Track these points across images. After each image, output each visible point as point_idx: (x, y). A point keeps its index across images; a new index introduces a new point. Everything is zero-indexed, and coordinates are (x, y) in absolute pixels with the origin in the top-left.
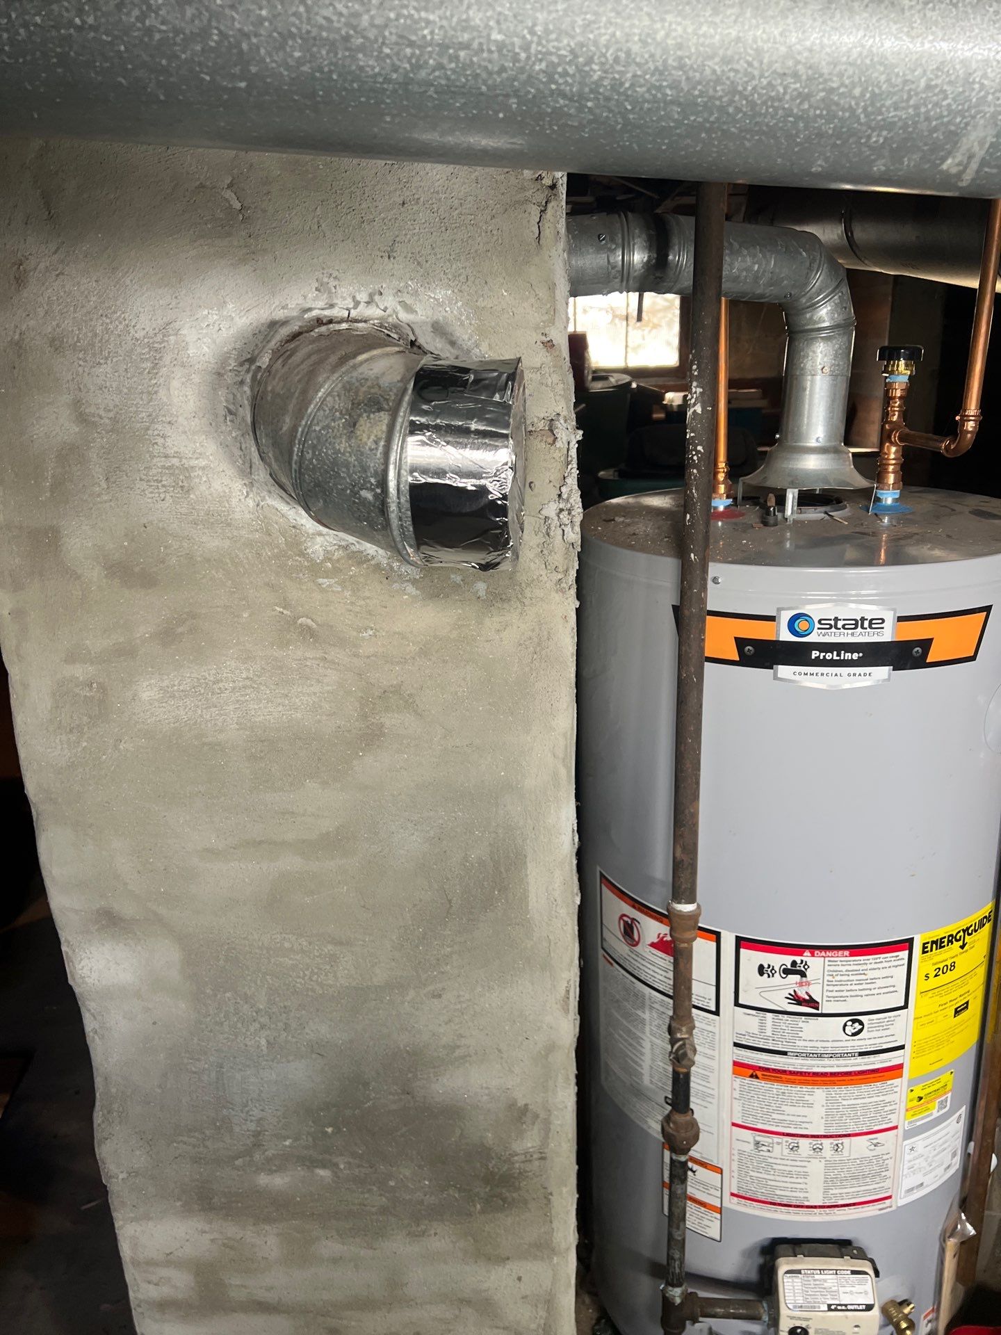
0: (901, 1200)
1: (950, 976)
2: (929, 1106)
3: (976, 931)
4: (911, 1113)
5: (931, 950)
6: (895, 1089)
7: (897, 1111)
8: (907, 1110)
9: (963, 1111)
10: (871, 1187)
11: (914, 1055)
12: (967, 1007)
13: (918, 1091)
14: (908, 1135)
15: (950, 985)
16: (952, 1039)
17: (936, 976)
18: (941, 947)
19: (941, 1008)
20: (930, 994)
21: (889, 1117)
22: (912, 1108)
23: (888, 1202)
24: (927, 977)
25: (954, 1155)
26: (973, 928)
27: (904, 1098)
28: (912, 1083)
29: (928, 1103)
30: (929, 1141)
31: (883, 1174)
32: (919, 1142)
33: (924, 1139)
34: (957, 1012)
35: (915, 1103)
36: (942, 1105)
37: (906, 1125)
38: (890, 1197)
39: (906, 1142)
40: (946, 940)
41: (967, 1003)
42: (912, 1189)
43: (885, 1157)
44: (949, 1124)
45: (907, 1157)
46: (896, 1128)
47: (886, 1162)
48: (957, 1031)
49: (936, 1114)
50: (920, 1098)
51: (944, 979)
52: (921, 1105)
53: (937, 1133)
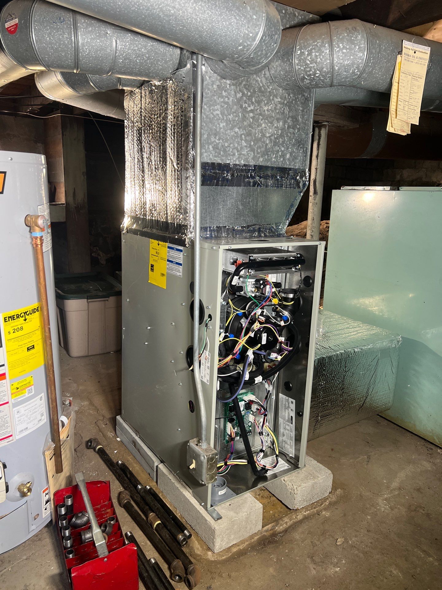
0: (17, 437)
1: (20, 333)
2: (24, 391)
3: (31, 314)
4: (15, 395)
5: (9, 320)
6: (4, 385)
7: (7, 395)
8: (12, 394)
9: (43, 395)
11: (10, 368)
12: (34, 348)
13: (16, 385)
14: (14, 405)
15: (22, 337)
16: (29, 362)
17: (14, 332)
18: (13, 320)
19: (20, 347)
21: (3, 398)
23: (11, 438)
24: (9, 333)
25: (42, 415)
26: (29, 312)
27: (9, 388)
30: (26, 408)
31: (6, 425)
33: (23, 407)
34: (28, 349)
35: (15, 391)
36: (30, 392)
37: (13, 401)
39: (14, 409)
40: (16, 316)
42: (22, 430)
44: (36, 400)
45: (16, 416)
46: (7, 403)
47: (6, 419)
48: (30, 358)
49: (27, 396)
50: (18, 388)
51: (17, 334)
52: (19, 391)
53: (30, 404)
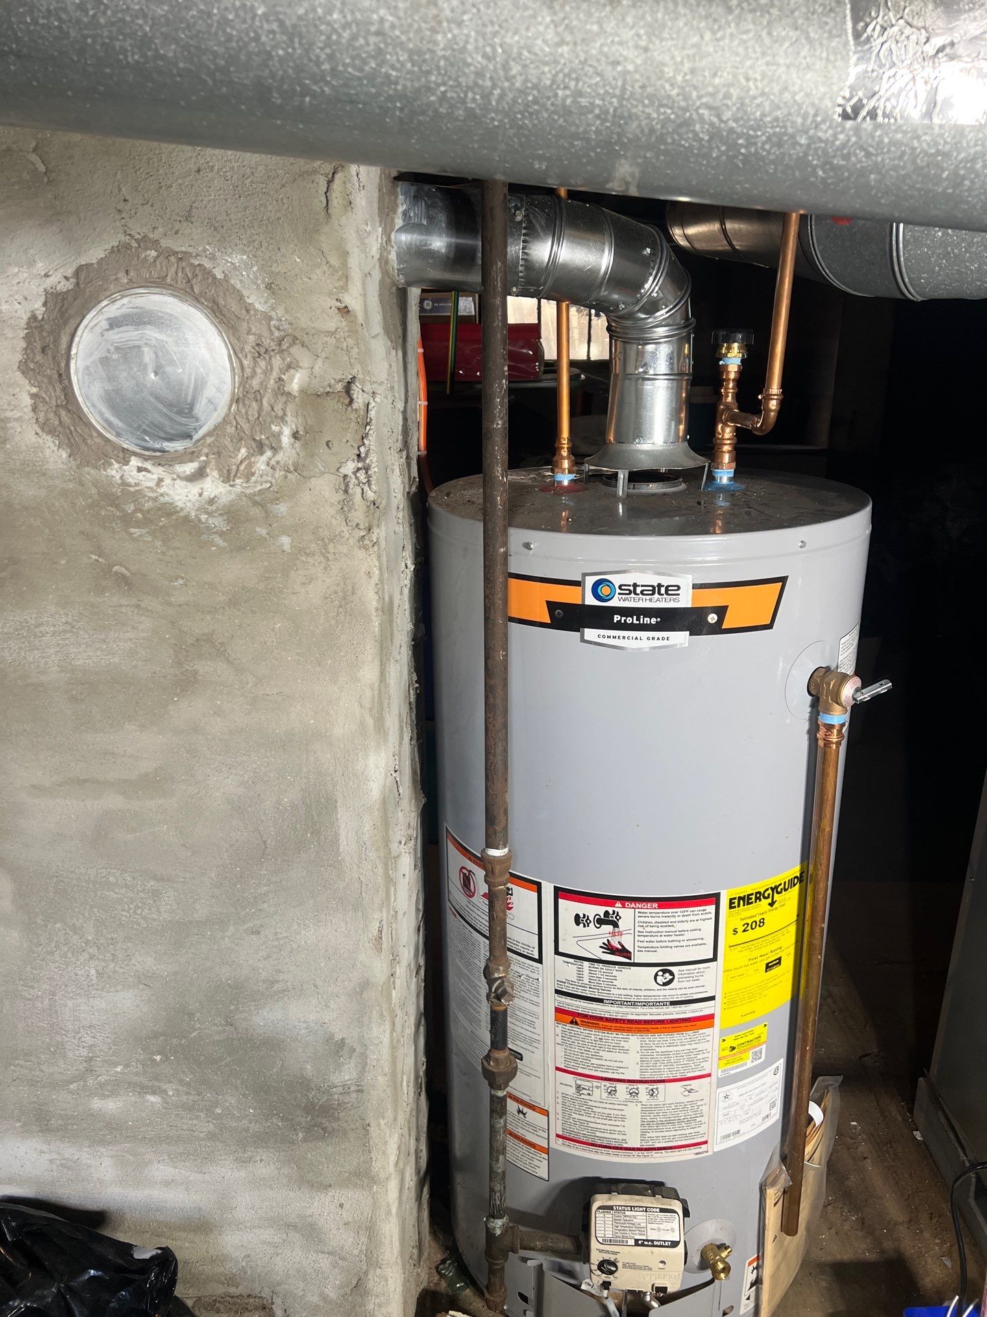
0: (717, 1146)
1: (759, 932)
2: (743, 1056)
3: (786, 890)
4: (725, 1061)
5: (739, 906)
6: (708, 1038)
7: (710, 1059)
8: (720, 1059)
9: (781, 1063)
10: (688, 1132)
11: (726, 1006)
12: (779, 963)
13: (730, 1041)
14: (722, 1083)
15: (760, 940)
16: (764, 993)
17: (744, 931)
18: (748, 904)
19: (751, 962)
20: (739, 948)
21: (702, 1064)
22: (724, 1057)
23: (704, 1147)
24: (735, 931)
25: (773, 1105)
26: (782, 886)
27: (716, 1047)
28: (724, 1033)
29: (741, 1053)
30: (743, 1090)
31: (699, 1119)
32: (734, 1090)
33: (738, 1088)
34: (768, 967)
35: (727, 1052)
36: (757, 1056)
37: (720, 1073)
38: (706, 1142)
39: (719, 1090)
40: (753, 897)
41: (780, 959)
42: (728, 1136)
43: (699, 1103)
44: (765, 1075)
45: (722, 1105)
46: (709, 1075)
47: (700, 1108)
48: (769, 985)
49: (750, 1065)
50: (733, 1048)
51: (751, 934)
52: (734, 1055)
53: (752, 1082)
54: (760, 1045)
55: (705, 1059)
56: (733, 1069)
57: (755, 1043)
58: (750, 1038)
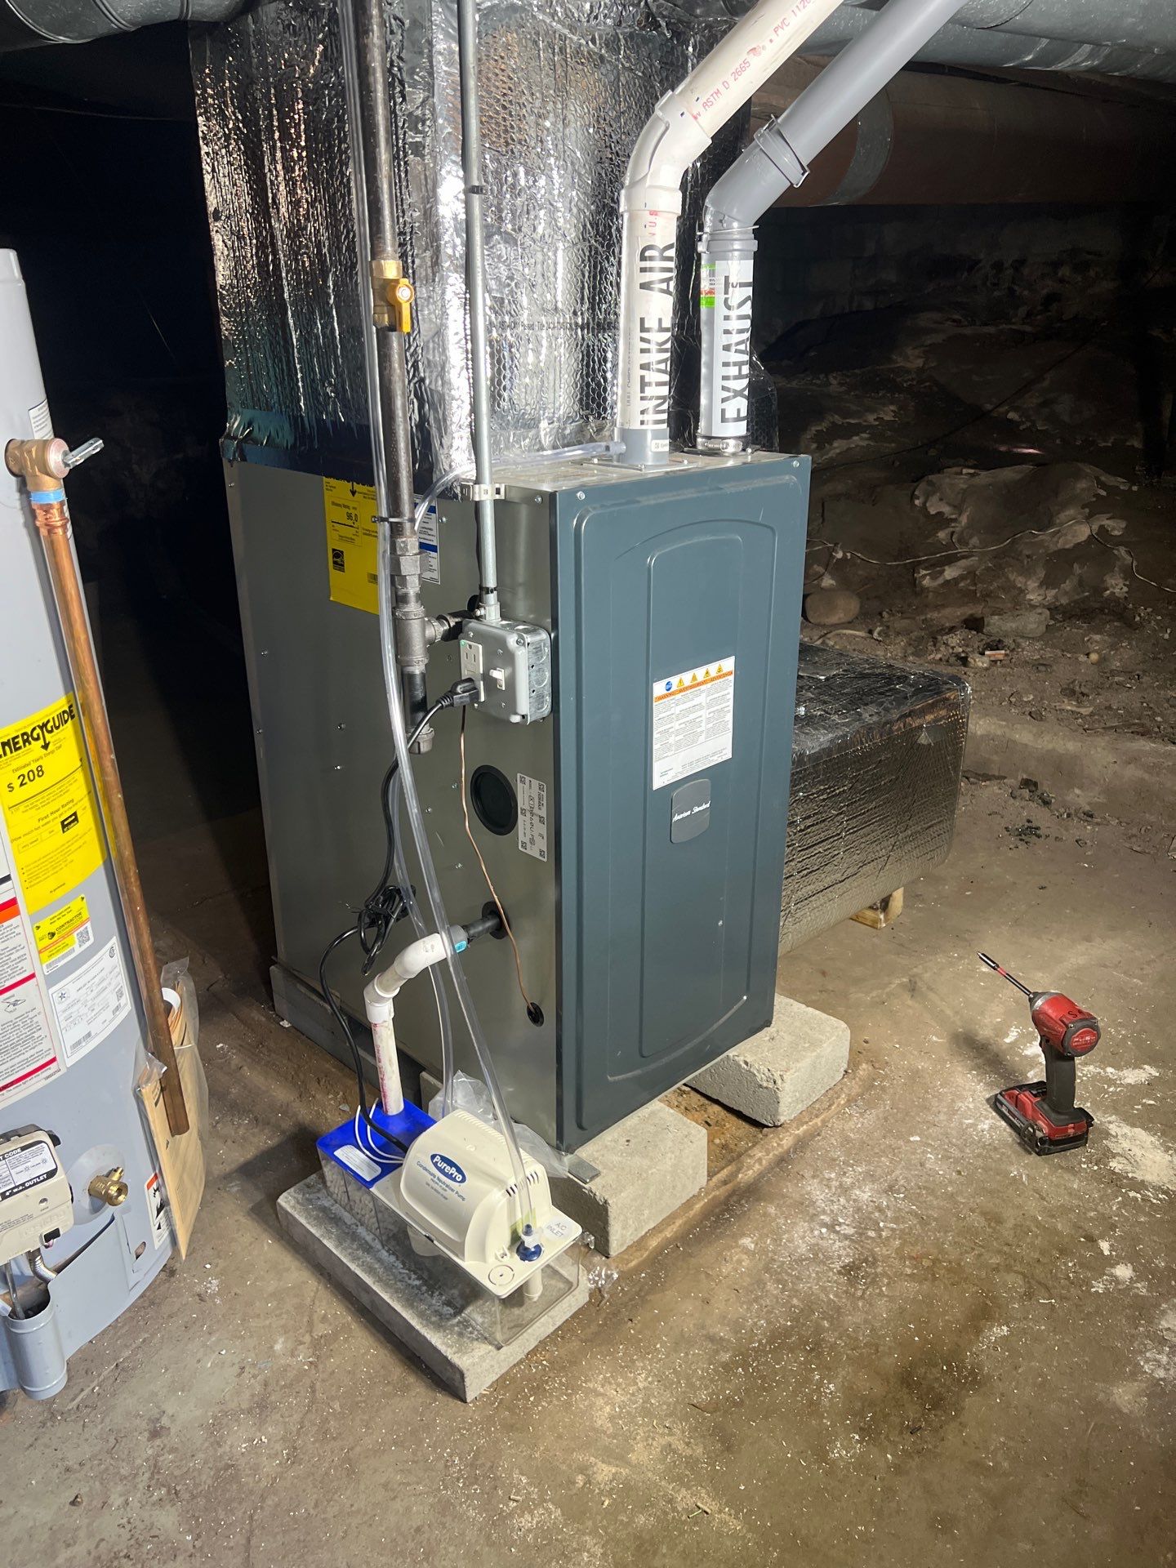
0: (69, 1060)
1: (39, 784)
2: (66, 941)
3: (57, 728)
4: (47, 953)
5: (5, 754)
6: (17, 931)
7: (27, 956)
8: (40, 952)
9: (115, 942)
10: (27, 1055)
11: (27, 884)
13: (47, 926)
14: (51, 980)
15: (45, 794)
16: (69, 859)
17: (22, 785)
18: (16, 749)
19: (42, 823)
20: (22, 808)
21: (20, 965)
22: (46, 948)
23: (53, 1066)
24: (10, 787)
25: (120, 995)
26: (51, 724)
27: (31, 939)
28: (35, 918)
30: (79, 984)
31: (36, 1035)
32: (69, 984)
33: (73, 981)
34: (65, 826)
35: (47, 941)
36: (83, 938)
37: (45, 970)
38: (54, 1060)
39: (51, 991)
40: (20, 739)
41: (75, 814)
42: (79, 1043)
43: (31, 1015)
44: (101, 959)
46: (32, 976)
47: (35, 1020)
48: (73, 848)
49: (78, 950)
50: (53, 935)
51: (32, 788)
52: (56, 942)
53: (87, 971)
54: (83, 924)
55: (22, 958)
56: (59, 960)
57: (77, 922)
58: (68, 917)
